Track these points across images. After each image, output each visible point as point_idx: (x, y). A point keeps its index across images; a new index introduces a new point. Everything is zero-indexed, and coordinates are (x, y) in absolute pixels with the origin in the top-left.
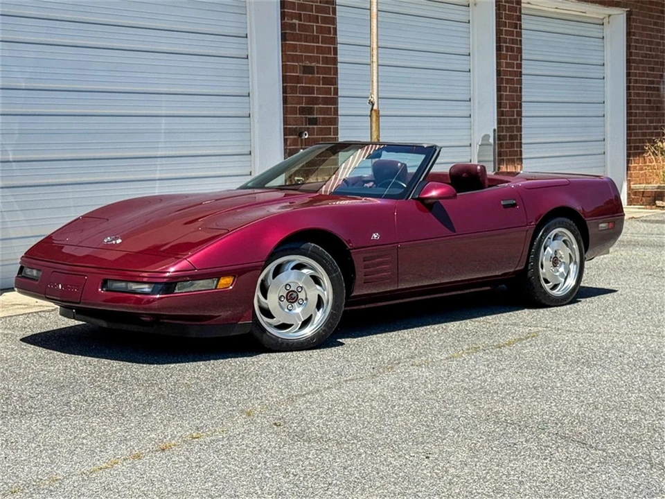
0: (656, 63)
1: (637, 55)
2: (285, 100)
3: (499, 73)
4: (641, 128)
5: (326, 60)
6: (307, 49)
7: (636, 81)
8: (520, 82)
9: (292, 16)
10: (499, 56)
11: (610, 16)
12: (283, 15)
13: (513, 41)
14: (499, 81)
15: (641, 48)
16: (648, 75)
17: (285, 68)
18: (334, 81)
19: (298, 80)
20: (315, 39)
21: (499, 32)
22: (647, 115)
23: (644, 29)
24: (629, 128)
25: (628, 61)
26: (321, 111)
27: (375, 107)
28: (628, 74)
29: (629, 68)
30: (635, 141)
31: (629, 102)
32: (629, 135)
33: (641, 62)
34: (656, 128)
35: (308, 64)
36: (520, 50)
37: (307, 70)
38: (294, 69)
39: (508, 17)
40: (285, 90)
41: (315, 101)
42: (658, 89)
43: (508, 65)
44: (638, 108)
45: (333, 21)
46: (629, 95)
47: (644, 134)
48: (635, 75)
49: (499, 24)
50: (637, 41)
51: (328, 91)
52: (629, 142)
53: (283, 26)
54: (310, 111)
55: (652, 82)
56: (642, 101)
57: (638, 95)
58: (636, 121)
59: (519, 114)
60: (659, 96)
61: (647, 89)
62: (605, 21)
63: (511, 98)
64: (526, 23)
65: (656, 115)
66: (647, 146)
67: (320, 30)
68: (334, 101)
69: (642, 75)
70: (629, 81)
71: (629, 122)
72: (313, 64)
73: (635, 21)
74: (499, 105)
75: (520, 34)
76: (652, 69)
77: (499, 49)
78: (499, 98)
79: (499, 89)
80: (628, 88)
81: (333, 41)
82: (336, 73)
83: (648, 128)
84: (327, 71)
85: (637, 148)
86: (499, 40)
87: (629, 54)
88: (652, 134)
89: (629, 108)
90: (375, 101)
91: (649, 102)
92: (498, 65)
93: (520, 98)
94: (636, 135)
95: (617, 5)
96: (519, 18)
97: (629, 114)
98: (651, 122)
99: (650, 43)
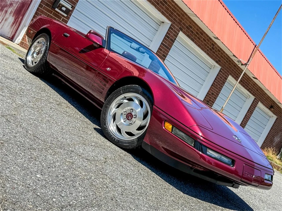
0: (277, 132)
1: (274, 127)
2: (205, 97)
3: (246, 115)
4: (266, 143)
5: (217, 94)
6: (215, 90)
7: (271, 133)
8: (249, 119)
9: (216, 82)
10: (248, 112)
11: (273, 116)
12: (214, 81)
13: (252, 110)
14: (245, 117)
15: (276, 127)
16: (274, 133)
17: (209, 91)
18: (216, 99)
19: (210, 95)
20: (217, 89)
21: (250, 107)
22: (269, 141)
23: (278, 123)
24: (264, 142)
25: (272, 128)
26: (210, 103)
27: (223, 108)
28: (270, 131)
29: (271, 129)
30: (264, 145)
31: (267, 136)
32: (263, 143)
33: (274, 130)
34: (269, 145)
35: (213, 93)
36: (252, 113)
37: (213, 94)
38: (210, 92)
39: (254, 105)
40: (206, 95)
41: (210, 100)
42: (274, 137)
43: (249, 115)
44: (268, 139)
45: (222, 87)
46: (268, 135)
47: (266, 145)
48: (271, 131)
49: (251, 105)
50: (276, 125)
51: (214, 100)
52: (262, 145)
53: (213, 83)
54: (208, 102)
55: (274, 135)
56: (270, 138)
57: (270, 136)
58: (266, 141)
59: (245, 126)
60: (274, 139)
61: (272, 136)
62: (271, 117)
63: (245, 121)
64: (256, 108)
65: (271, 142)
66: (266, 148)
67: (219, 87)
68: (214, 103)
69: (273, 132)
70: (269, 132)
71: (265, 140)
72: (214, 93)
73: (278, 120)
74: (242, 122)
75: (254, 110)
76: (275, 132)
77: (249, 110)
78: (243, 120)
79: (244, 118)
80: (269, 133)
81: (220, 91)
82: (217, 97)
83: (268, 144)
84: (216, 96)
85: (263, 147)
86: (250, 108)
87: (273, 126)
88: (268, 146)
89: (266, 138)
90: (224, 107)
91: (271, 139)
92: (247, 113)
93: (247, 123)
94: (265, 144)
95: (276, 115)
96: (256, 106)
97: (266, 139)
98: (269, 143)
99: (278, 127)
